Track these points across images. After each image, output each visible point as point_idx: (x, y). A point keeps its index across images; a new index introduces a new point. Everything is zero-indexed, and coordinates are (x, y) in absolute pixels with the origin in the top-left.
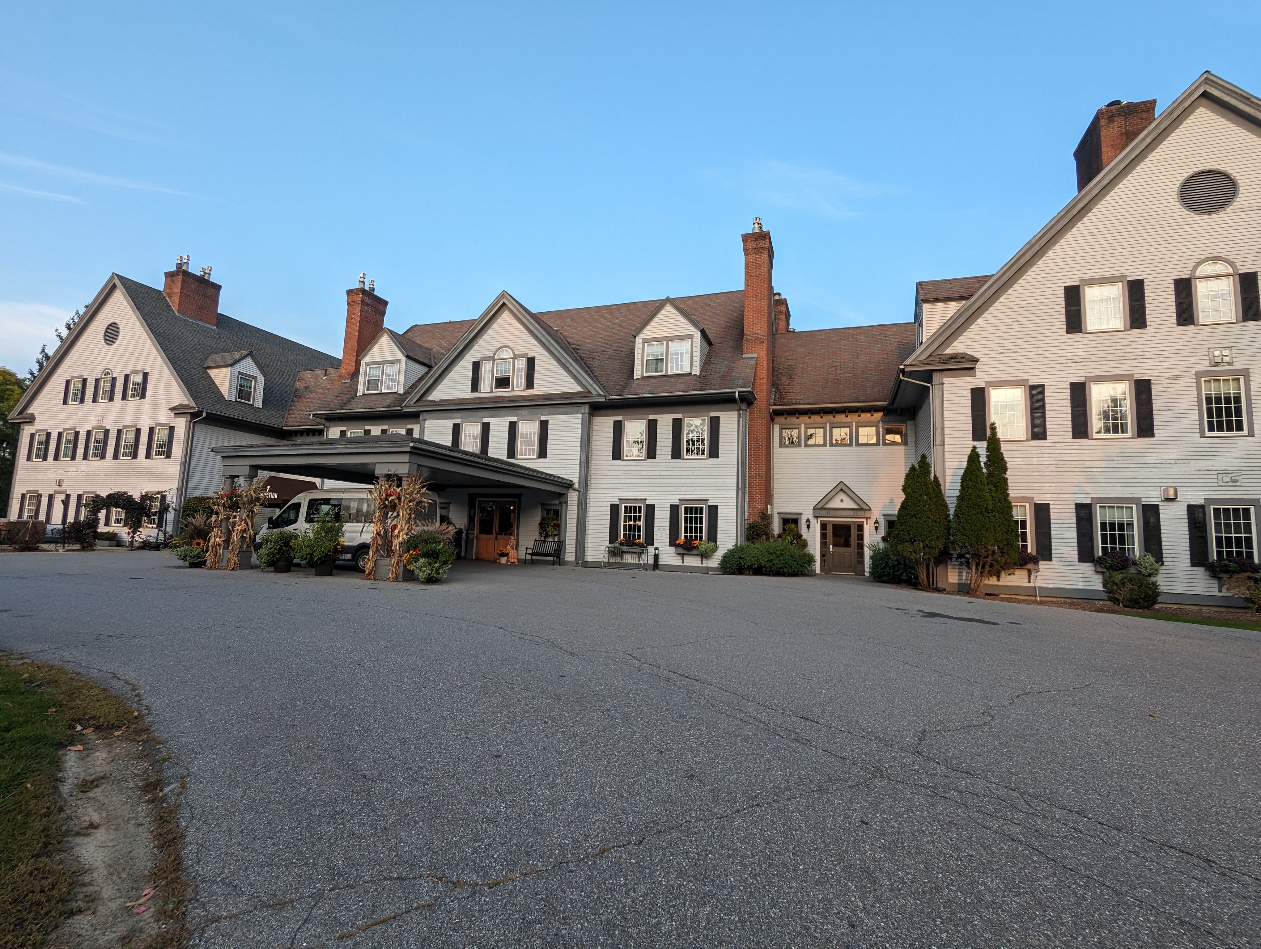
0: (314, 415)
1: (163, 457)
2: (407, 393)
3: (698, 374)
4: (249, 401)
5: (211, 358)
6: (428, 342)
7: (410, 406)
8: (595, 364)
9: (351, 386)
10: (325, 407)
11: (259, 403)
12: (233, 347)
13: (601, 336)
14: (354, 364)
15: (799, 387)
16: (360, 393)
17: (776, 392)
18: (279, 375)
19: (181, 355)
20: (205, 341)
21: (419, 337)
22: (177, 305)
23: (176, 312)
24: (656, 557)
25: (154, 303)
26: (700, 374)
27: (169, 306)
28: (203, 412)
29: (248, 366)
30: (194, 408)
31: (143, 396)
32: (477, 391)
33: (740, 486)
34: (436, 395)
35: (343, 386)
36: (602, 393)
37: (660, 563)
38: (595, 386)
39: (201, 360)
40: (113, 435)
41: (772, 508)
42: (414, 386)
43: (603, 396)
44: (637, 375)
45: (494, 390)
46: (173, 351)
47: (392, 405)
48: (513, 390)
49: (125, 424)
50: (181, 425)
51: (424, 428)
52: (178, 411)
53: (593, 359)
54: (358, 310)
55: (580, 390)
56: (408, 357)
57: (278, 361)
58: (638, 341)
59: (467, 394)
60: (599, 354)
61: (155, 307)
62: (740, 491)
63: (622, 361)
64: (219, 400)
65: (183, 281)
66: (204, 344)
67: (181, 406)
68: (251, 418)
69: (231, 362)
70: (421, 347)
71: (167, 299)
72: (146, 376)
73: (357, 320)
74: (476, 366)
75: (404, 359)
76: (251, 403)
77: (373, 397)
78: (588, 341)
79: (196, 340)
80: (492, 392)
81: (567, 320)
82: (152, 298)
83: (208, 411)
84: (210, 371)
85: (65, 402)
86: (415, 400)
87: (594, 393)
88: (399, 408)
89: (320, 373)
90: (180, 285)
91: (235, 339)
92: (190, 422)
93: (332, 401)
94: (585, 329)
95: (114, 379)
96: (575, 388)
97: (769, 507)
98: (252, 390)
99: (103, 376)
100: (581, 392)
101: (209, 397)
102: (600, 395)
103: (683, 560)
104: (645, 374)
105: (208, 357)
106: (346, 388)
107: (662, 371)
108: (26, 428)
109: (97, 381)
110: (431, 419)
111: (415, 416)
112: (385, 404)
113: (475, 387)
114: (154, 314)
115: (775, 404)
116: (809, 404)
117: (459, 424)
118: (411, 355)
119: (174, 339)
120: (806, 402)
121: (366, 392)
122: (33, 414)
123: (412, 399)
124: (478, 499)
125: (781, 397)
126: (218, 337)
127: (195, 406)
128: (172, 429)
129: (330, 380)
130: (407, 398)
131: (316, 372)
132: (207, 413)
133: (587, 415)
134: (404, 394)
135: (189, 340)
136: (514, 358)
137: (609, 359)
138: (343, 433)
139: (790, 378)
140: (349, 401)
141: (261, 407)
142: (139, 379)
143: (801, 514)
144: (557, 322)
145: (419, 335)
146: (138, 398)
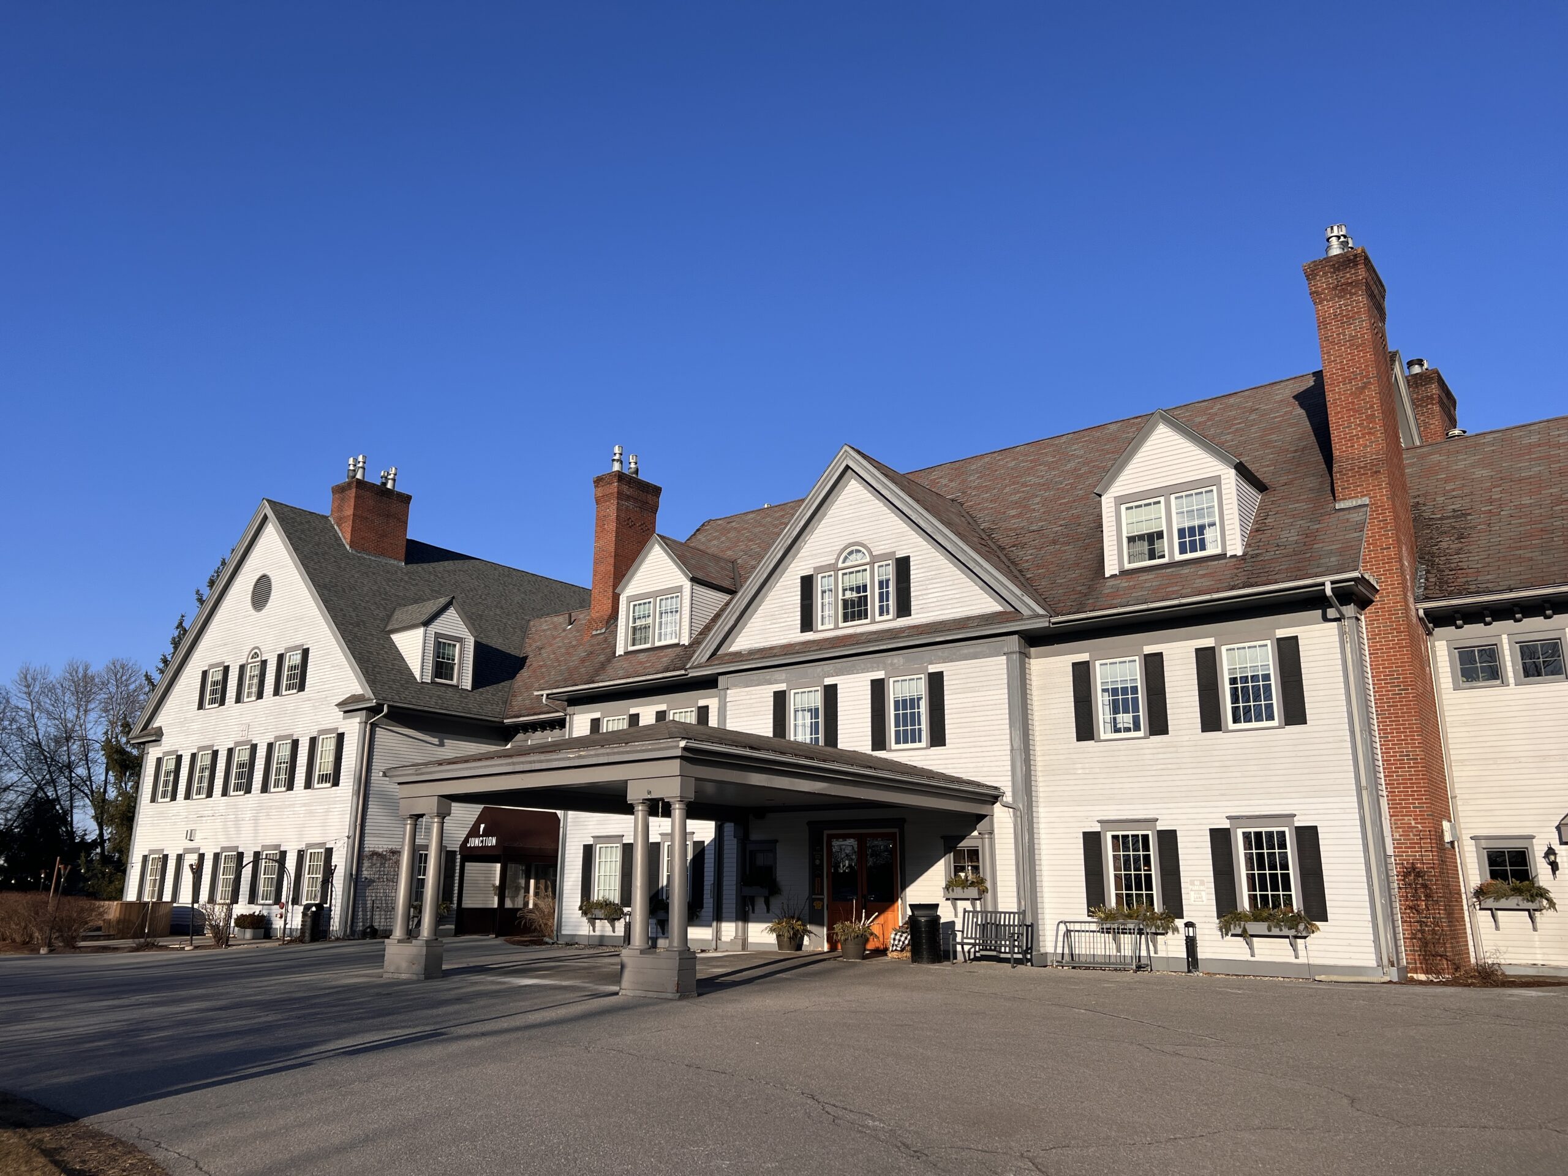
0: (548, 695)
1: (328, 785)
2: (695, 643)
3: (1240, 553)
4: (452, 680)
5: (398, 615)
6: (729, 549)
7: (699, 666)
8: (1026, 556)
9: (606, 640)
10: (565, 680)
11: (467, 683)
12: (428, 591)
13: (1038, 499)
14: (610, 601)
15: (1484, 555)
16: (620, 651)
17: (1428, 572)
18: (499, 630)
19: (353, 614)
20: (388, 588)
21: (715, 542)
22: (348, 536)
23: (348, 547)
24: (1191, 944)
25: (317, 538)
26: (1245, 554)
27: (338, 539)
28: (383, 705)
29: (452, 623)
30: (370, 700)
31: (302, 687)
32: (811, 630)
33: (1364, 783)
34: (743, 642)
35: (594, 641)
36: (1041, 611)
37: (1200, 956)
38: (1026, 599)
39: (382, 620)
40: (261, 753)
41: (1453, 828)
42: (707, 629)
43: (1042, 616)
44: (1111, 568)
45: (841, 625)
46: (342, 610)
47: (671, 668)
48: (873, 622)
49: (277, 734)
50: (353, 728)
51: (725, 703)
52: (349, 707)
53: (1023, 546)
54: (611, 510)
55: (999, 608)
56: (694, 580)
57: (497, 607)
58: (1107, 503)
59: (794, 635)
60: (1032, 536)
61: (318, 544)
62: (1364, 793)
63: (1080, 543)
64: (407, 682)
65: (357, 497)
66: (386, 593)
67: (354, 699)
68: (455, 708)
69: (424, 618)
70: (716, 558)
71: (336, 527)
72: (306, 653)
73: (612, 526)
74: (807, 583)
75: (687, 585)
76: (455, 682)
77: (641, 656)
78: (1013, 512)
79: (375, 588)
80: (837, 628)
81: (972, 478)
82: (315, 529)
83: (391, 703)
84: (394, 637)
85: (201, 706)
86: (707, 656)
87: (1026, 612)
88: (683, 672)
89: (561, 619)
90: (352, 504)
91: (432, 577)
92: (366, 723)
93: (576, 668)
94: (1007, 489)
95: (264, 663)
96: (989, 605)
97: (1446, 825)
98: (456, 661)
99: (250, 661)
100: (1000, 613)
101: (393, 680)
102: (1038, 616)
103: (1251, 948)
104: (1128, 566)
105: (393, 613)
106: (598, 644)
107: (1163, 556)
108: (150, 750)
109: (242, 668)
110: (735, 686)
111: (709, 683)
112: (660, 667)
113: (807, 624)
114: (317, 554)
115: (1427, 598)
116: (1511, 590)
117: (784, 692)
118: (700, 575)
119: (344, 592)
120: (1505, 584)
121: (631, 648)
122: (160, 728)
123: (702, 654)
124: (826, 832)
125: (1442, 582)
126: (406, 578)
127: (372, 697)
128: (341, 737)
129: (578, 631)
130: (694, 652)
131: (556, 619)
132: (389, 706)
133: (1016, 657)
134: (691, 645)
135: (365, 589)
136: (872, 563)
137: (1054, 542)
138: (595, 724)
139: (1461, 537)
140: (603, 666)
141: (469, 688)
142: (297, 659)
143: (1533, 837)
144: (953, 484)
145: (716, 538)
146: (295, 691)
